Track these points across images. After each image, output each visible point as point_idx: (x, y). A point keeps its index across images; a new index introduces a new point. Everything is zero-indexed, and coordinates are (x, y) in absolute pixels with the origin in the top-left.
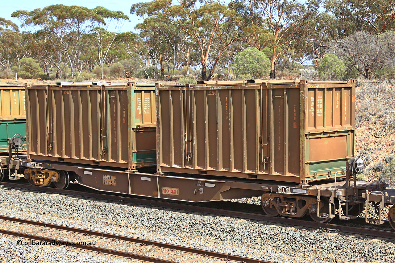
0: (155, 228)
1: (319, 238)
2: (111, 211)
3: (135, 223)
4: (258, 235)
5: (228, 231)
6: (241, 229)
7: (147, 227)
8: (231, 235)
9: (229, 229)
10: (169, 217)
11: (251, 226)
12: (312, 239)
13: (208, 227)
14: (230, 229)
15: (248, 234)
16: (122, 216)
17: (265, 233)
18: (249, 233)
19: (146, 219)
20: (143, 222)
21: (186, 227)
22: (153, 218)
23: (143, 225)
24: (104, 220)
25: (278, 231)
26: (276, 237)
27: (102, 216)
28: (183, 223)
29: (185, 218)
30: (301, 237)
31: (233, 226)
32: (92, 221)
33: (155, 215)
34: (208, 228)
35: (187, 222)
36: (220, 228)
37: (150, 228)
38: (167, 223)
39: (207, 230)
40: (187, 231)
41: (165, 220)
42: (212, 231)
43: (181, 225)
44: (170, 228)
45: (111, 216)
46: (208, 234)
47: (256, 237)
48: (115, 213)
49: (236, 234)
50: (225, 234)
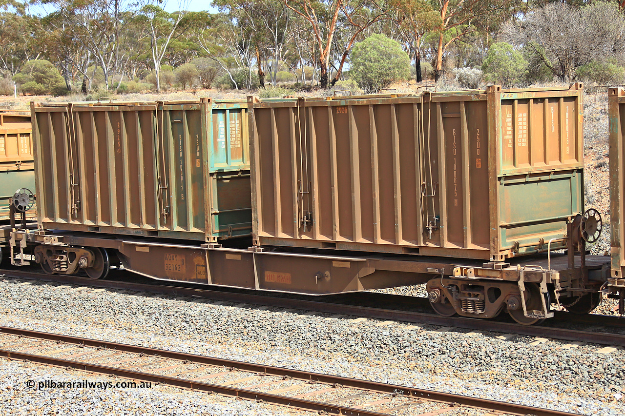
0: (174, 330)
1: (417, 337)
2: (110, 305)
3: (144, 323)
4: (327, 335)
5: (282, 331)
6: (303, 328)
7: (162, 328)
8: (286, 337)
9: (285, 328)
10: (196, 313)
11: (319, 323)
12: (406, 339)
13: (253, 326)
14: (287, 329)
15: (313, 335)
16: (126, 313)
17: (337, 333)
18: (314, 333)
19: (162, 316)
20: (157, 321)
21: (221, 328)
22: (173, 315)
23: (156, 325)
24: (97, 320)
25: (358, 328)
26: (354, 337)
27: (96, 313)
28: (217, 320)
29: (220, 313)
30: (391, 337)
31: (291, 324)
32: (79, 322)
33: (176, 310)
34: (254, 328)
35: (224, 319)
36: (271, 327)
37: (166, 330)
38: (192, 322)
39: (252, 330)
40: (222, 333)
41: (190, 317)
42: (259, 332)
43: (213, 324)
44: (197, 329)
45: (109, 313)
46: (253, 338)
47: (324, 340)
48: (116, 308)
49: (294, 336)
50: (278, 336)
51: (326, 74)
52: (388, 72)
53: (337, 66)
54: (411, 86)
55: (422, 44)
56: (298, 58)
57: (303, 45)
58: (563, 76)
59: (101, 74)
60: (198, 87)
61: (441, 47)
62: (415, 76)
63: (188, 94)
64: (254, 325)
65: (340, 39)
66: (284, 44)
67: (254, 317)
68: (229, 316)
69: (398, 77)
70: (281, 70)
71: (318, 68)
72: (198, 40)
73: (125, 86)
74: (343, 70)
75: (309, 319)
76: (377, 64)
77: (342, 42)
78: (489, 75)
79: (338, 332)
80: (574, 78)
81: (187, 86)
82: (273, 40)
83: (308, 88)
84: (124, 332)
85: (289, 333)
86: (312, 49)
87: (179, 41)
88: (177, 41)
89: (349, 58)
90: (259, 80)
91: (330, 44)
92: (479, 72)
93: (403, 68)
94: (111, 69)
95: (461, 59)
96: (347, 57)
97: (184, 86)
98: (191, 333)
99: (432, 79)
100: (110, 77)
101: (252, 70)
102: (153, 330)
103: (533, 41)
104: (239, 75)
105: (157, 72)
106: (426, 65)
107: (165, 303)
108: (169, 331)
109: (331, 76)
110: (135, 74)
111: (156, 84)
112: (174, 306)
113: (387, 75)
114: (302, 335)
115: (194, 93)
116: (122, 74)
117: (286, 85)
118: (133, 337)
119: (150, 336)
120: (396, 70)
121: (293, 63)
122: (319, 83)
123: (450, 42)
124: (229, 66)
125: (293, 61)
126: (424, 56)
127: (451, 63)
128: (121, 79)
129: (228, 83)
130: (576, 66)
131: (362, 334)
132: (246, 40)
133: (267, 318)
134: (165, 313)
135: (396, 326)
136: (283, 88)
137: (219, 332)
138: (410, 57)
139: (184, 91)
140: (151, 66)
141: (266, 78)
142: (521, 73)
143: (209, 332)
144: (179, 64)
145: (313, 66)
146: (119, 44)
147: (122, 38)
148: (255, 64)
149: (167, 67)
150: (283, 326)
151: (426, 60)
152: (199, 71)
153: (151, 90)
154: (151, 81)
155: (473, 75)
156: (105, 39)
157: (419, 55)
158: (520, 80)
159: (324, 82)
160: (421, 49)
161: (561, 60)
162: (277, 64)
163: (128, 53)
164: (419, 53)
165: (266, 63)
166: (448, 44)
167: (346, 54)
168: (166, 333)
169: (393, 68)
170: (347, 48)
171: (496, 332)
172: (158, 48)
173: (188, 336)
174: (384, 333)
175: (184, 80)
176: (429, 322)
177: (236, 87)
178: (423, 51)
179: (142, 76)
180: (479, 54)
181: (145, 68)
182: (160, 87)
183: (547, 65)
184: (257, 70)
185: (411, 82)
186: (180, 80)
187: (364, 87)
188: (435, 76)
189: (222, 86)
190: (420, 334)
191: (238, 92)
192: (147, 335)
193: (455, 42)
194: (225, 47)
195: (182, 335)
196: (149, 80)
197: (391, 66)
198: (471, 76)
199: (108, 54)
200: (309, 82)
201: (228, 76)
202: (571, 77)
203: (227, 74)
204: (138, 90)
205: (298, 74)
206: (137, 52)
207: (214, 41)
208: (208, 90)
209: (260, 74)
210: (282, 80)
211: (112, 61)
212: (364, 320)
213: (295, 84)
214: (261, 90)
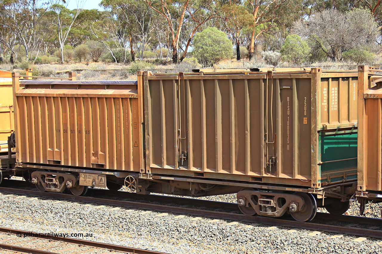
0: (73, 224)
1: (235, 230)
2: (29, 207)
3: (52, 219)
4: (175, 228)
5: (146, 225)
6: (159, 223)
7: (64, 222)
8: (148, 229)
10: (87, 213)
12: (228, 231)
15: (166, 228)
16: (40, 212)
20: (61, 218)
21: (104, 223)
22: (72, 214)
23: (60, 221)
24: (20, 216)
25: (196, 224)
26: (193, 230)
27: (19, 212)
29: (104, 213)
30: (218, 230)
31: (152, 220)
32: (8, 218)
33: (74, 210)
35: (106, 217)
36: (138, 223)
37: (67, 224)
38: (85, 219)
39: (125, 224)
40: (105, 226)
41: (84, 215)
42: (130, 226)
43: (99, 220)
44: (88, 223)
45: (28, 212)
46: (126, 229)
47: (173, 231)
48: (33, 209)
49: (153, 229)
50: (143, 228)
51: (176, 53)
52: (218, 53)
53: (184, 48)
54: (233, 63)
55: (241, 35)
56: (158, 42)
57: (161, 33)
58: (334, 58)
59: (24, 50)
60: (90, 61)
61: (253, 37)
62: (236, 56)
63: (83, 65)
64: (127, 221)
65: (186, 29)
66: (148, 33)
67: (127, 216)
68: (110, 215)
69: (225, 57)
70: (146, 50)
71: (171, 49)
72: (90, 29)
73: (40, 59)
74: (188, 51)
75: (164, 218)
76: (211, 47)
77: (187, 32)
78: (285, 56)
79: (183, 226)
80: (341, 59)
81: (82, 60)
82: (141, 30)
83: (164, 63)
84: (39, 225)
85: (150, 227)
86: (167, 37)
87: (77, 29)
88: (76, 29)
89: (192, 43)
90: (131, 57)
91: (179, 33)
92: (279, 54)
93: (228, 51)
94: (30, 47)
95: (267, 45)
96: (191, 43)
97: (81, 60)
98: (84, 226)
99: (247, 58)
100: (30, 52)
101: (127, 50)
102: (58, 224)
103: (314, 34)
104: (118, 53)
105: (62, 49)
106: (243, 49)
107: (66, 206)
108: (69, 224)
109: (179, 55)
110: (46, 51)
111: (61, 58)
112: (73, 207)
113: (217, 55)
114: (159, 228)
115: (87, 64)
116: (38, 51)
117: (149, 60)
118: (45, 228)
119: (56, 228)
120: (223, 52)
121: (154, 46)
122: (172, 59)
123: (259, 34)
124: (111, 46)
125: (154, 44)
126: (242, 43)
127: (260, 48)
128: (37, 54)
129: (110, 59)
130: (342, 51)
131: (199, 228)
132: (123, 30)
133: (136, 216)
134: (66, 212)
135: (221, 222)
136: (148, 62)
137: (103, 225)
138: (233, 44)
139: (80, 63)
140: (58, 46)
141: (136, 55)
142: (306, 55)
143: (96, 226)
144: (77, 45)
145: (168, 48)
146: (36, 30)
147: (37, 26)
148: (128, 46)
149: (69, 46)
150: (146, 222)
151: (243, 45)
152: (90, 49)
153: (58, 62)
154: (58, 56)
155: (274, 56)
156: (26, 27)
157: (239, 43)
158: (306, 60)
159: (175, 59)
160: (240, 38)
161: (332, 47)
162: (143, 46)
163: (42, 37)
164: (239, 41)
165: (136, 45)
166: (258, 35)
167: (190, 40)
168: (67, 226)
169: (222, 50)
170: (190, 36)
171: (288, 227)
172: (62, 33)
173: (82, 228)
174: (214, 227)
175: (80, 56)
176: (243, 220)
177: (115, 61)
178: (241, 40)
179: (51, 53)
180: (278, 42)
181: (53, 47)
182: (64, 60)
183: (323, 51)
184: (130, 50)
185: (233, 60)
186: (78, 56)
187: (202, 63)
188: (249, 56)
189: (106, 60)
190: (237, 228)
191: (117, 64)
192: (54, 227)
193: (263, 34)
194: (108, 34)
195: (78, 227)
196: (56, 55)
197: (220, 49)
198: (273, 57)
199: (28, 37)
200: (165, 59)
201: (110, 54)
202: (339, 59)
203: (110, 52)
204: (49, 62)
205: (157, 53)
206: (48, 36)
207: (101, 30)
208: (96, 63)
209: (132, 53)
210: (147, 57)
211: (31, 42)
212: (200, 218)
213: (156, 60)
214: (132, 63)
